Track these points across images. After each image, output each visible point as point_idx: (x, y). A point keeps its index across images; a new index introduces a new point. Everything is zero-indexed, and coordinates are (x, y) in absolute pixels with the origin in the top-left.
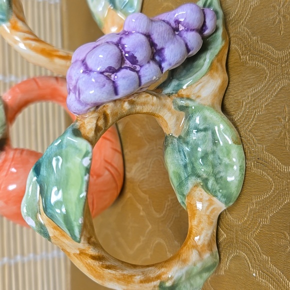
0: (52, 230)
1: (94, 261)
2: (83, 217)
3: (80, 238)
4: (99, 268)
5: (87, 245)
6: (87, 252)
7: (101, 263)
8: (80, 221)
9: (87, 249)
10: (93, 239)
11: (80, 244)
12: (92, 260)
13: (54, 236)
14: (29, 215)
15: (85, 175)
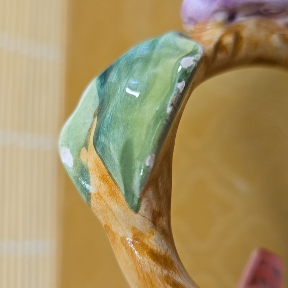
0: (97, 180)
1: (154, 263)
2: (154, 155)
3: (140, 200)
4: (159, 280)
5: (149, 225)
6: (146, 241)
7: (165, 272)
8: (148, 162)
9: (148, 234)
10: (163, 222)
11: (138, 216)
12: (150, 259)
13: (99, 194)
14: (68, 146)
15: (180, 81)
